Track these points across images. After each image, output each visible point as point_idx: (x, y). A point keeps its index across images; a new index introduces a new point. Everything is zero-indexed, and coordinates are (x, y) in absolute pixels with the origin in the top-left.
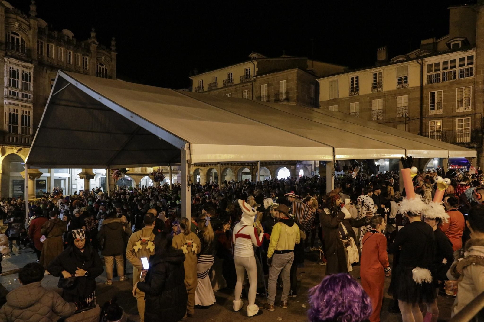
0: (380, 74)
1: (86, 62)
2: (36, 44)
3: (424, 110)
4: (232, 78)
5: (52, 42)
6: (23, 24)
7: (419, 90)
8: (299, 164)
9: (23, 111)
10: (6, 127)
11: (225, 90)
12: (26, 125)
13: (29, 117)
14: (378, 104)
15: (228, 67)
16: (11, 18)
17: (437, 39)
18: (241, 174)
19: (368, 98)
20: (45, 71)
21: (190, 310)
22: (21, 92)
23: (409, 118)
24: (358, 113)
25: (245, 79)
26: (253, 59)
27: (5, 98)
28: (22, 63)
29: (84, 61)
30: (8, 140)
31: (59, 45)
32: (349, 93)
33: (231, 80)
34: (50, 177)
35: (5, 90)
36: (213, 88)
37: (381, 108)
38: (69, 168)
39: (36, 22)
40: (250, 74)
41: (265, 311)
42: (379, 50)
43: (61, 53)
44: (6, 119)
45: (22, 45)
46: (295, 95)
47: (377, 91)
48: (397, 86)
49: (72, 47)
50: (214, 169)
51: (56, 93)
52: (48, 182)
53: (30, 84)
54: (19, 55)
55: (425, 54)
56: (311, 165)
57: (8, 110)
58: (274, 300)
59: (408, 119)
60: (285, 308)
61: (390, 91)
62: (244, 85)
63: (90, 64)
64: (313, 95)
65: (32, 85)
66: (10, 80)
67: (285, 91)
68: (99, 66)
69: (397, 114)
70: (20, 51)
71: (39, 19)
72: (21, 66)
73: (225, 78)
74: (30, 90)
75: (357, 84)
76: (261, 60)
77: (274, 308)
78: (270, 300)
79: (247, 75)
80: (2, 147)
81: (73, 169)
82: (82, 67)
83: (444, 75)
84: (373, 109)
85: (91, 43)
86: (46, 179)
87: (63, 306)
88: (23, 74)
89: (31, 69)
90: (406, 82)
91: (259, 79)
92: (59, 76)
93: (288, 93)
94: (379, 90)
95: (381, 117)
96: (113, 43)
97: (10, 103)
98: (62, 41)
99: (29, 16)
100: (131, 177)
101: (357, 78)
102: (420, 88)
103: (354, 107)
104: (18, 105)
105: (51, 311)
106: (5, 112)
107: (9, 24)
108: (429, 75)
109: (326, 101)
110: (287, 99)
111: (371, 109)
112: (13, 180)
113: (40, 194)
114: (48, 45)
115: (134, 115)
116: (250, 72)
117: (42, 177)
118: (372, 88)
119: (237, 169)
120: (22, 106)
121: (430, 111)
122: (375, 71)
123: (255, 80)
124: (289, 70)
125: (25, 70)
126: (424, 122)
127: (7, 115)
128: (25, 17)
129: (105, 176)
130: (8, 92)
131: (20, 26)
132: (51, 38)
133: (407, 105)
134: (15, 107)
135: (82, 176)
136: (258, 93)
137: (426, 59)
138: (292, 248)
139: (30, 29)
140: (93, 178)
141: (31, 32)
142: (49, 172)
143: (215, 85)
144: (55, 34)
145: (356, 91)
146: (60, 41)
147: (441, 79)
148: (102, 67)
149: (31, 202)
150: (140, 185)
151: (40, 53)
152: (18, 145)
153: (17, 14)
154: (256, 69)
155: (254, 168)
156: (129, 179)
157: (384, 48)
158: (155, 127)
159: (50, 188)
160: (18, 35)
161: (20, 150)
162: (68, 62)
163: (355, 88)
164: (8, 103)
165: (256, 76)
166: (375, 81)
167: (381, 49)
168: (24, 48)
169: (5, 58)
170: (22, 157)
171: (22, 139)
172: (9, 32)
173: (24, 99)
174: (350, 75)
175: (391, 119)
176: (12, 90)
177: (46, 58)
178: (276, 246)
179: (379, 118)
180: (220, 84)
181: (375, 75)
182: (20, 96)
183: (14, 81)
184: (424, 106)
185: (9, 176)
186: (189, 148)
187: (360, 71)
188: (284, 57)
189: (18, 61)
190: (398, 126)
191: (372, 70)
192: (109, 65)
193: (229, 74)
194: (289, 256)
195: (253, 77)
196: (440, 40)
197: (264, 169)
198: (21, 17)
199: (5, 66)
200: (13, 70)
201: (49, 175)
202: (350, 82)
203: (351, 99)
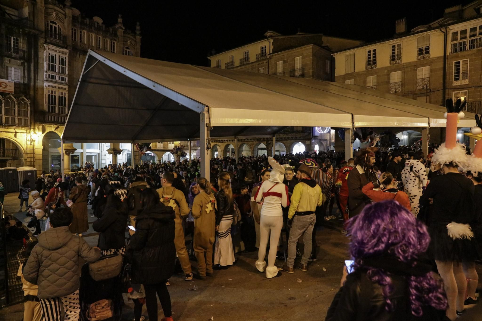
0: (399, 45)
1: (114, 46)
2: (71, 31)
3: (447, 81)
4: (248, 57)
5: (84, 29)
6: (59, 13)
7: (442, 60)
8: (315, 139)
9: (59, 93)
10: (46, 107)
11: (242, 69)
12: (62, 105)
13: (65, 98)
14: (396, 76)
15: (245, 46)
16: (50, 8)
17: (463, 6)
18: (257, 149)
19: (386, 71)
20: (78, 55)
21: (209, 269)
22: (58, 76)
23: (430, 89)
24: (375, 87)
25: (261, 57)
26: (269, 37)
27: (45, 81)
28: (59, 49)
29: (112, 45)
30: (47, 119)
31: (90, 31)
32: (366, 67)
33: (247, 59)
34: (83, 153)
35: (45, 74)
36: (230, 67)
37: (400, 80)
38: (99, 143)
39: (71, 11)
40: (265, 52)
41: (284, 274)
42: (398, 22)
43: (92, 38)
44: (46, 100)
45: (59, 32)
46: (311, 71)
47: (396, 63)
48: (418, 57)
49: (101, 33)
50: (231, 145)
51: (87, 71)
52: (81, 157)
53: (65, 68)
54: (56, 42)
55: (450, 22)
56: (327, 140)
57: (47, 91)
58: (294, 262)
59: (429, 91)
60: (304, 270)
61: (410, 63)
62: (260, 62)
63: (117, 48)
64: (328, 70)
65: (67, 68)
66: (49, 64)
67: (301, 67)
68: (125, 49)
69: (417, 87)
70: (57, 38)
71: (73, 8)
72: (58, 51)
73: (242, 57)
74: (65, 73)
75: (374, 57)
76: (276, 38)
77: (294, 270)
78: (289, 262)
79: (262, 53)
80: (43, 125)
81: (103, 144)
82: (111, 50)
83: (472, 43)
84: (392, 81)
85: (118, 28)
86: (80, 154)
87: (88, 252)
88: (59, 59)
89: (66, 54)
90: (428, 52)
91: (274, 57)
92: (89, 54)
93: (303, 69)
94: (397, 62)
95: (399, 90)
96: (138, 27)
97: (49, 86)
98: (93, 27)
99: (65, 6)
100: (153, 153)
101: (374, 51)
102: (443, 57)
103: (371, 80)
104: (55, 87)
105: (77, 255)
106: (45, 93)
107: (48, 14)
108: (454, 44)
109: (342, 75)
110: (303, 75)
111: (388, 82)
112: (52, 156)
113: (74, 168)
114: (81, 32)
115: (156, 85)
116: (265, 50)
117: (76, 153)
118: (390, 60)
119: (253, 144)
120: (59, 88)
121: (454, 82)
122: (394, 42)
123: (270, 58)
124: (304, 47)
125: (62, 55)
126: (447, 93)
127: (47, 96)
128: (61, 7)
129: (131, 152)
130: (48, 76)
131: (57, 15)
132: (83, 25)
133: (429, 76)
134: (53, 89)
135: (111, 151)
136: (274, 70)
137: (451, 27)
138: (314, 210)
139: (65, 18)
140: (120, 154)
141: (66, 21)
142: (82, 148)
143: (232, 64)
144: (87, 21)
145: (373, 64)
146: (91, 27)
147: (468, 47)
148: (128, 50)
149: (66, 174)
150: (162, 160)
151: (74, 40)
152: (55, 123)
153: (55, 5)
154: (272, 47)
155: (270, 144)
156: (152, 155)
157: (404, 20)
158: (175, 94)
159: (82, 163)
160: (56, 24)
161: (58, 128)
162: (98, 47)
163: (372, 61)
164: (47, 86)
165: (272, 54)
166: (394, 53)
167: (400, 21)
168: (61, 35)
169: (45, 45)
170: (59, 134)
171: (59, 118)
172: (48, 22)
173: (60, 81)
174: (367, 49)
175: (410, 91)
176: (50, 74)
177: (79, 44)
178: (298, 207)
179: (397, 90)
180: (237, 63)
181: (394, 47)
182: (57, 78)
183: (52, 66)
184: (447, 77)
185: (49, 152)
186: (208, 112)
187: (378, 44)
188: (299, 35)
189: (56, 47)
190: (418, 98)
191: (390, 42)
192: (134, 48)
193: (246, 53)
194: (311, 218)
195: (269, 55)
196: (465, 8)
197: (280, 145)
198: (58, 7)
199: (45, 52)
200: (51, 56)
201: (81, 151)
202: (367, 56)
203: (368, 73)
